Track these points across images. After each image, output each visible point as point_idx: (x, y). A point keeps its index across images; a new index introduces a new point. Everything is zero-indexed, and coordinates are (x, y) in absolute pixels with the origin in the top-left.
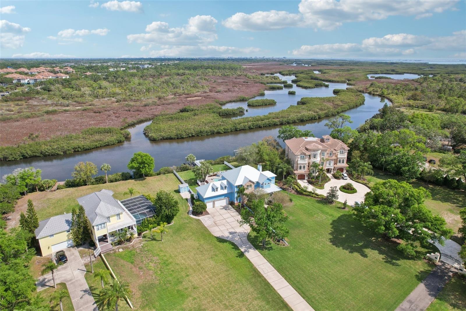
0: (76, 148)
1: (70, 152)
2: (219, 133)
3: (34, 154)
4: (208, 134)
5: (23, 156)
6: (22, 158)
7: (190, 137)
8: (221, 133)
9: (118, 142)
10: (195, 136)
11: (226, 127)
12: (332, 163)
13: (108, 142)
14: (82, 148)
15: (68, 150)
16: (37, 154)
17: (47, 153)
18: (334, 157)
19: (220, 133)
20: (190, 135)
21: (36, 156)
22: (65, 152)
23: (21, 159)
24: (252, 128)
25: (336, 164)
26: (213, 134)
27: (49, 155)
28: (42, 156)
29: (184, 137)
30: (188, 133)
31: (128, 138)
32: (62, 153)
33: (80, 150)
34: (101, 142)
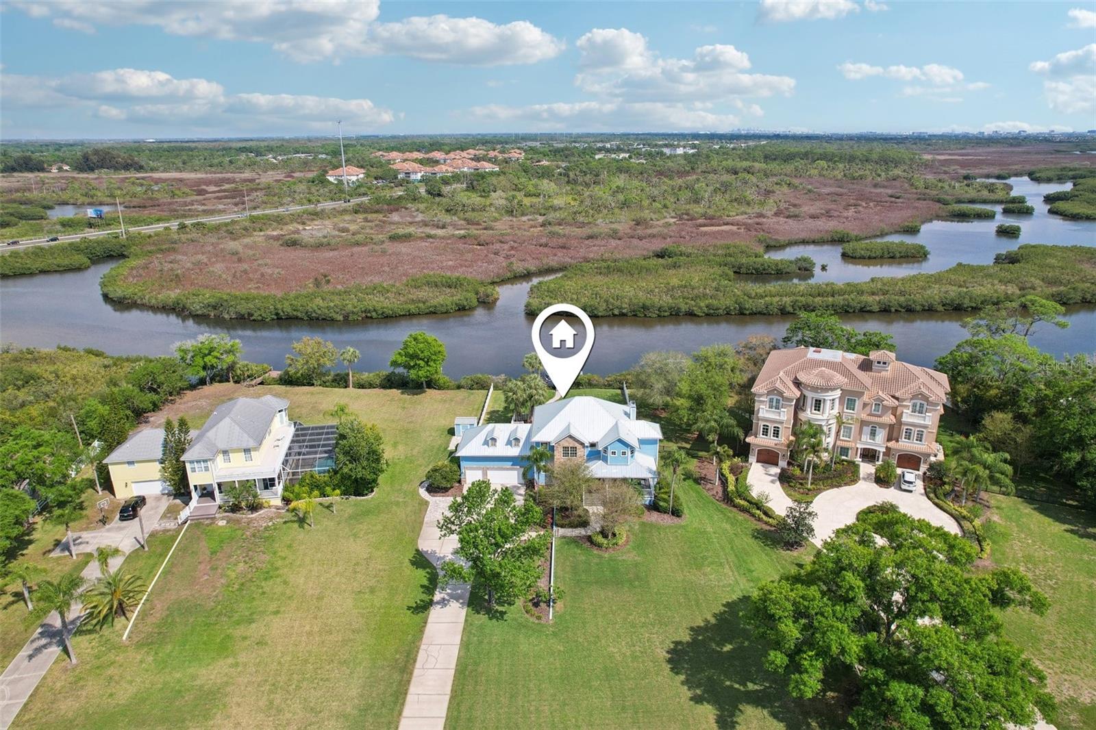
0: (369, 312)
1: (355, 317)
2: (691, 315)
3: (295, 313)
4: (662, 314)
5: (277, 314)
6: (275, 317)
7: (614, 315)
8: (698, 316)
9: (459, 310)
10: (630, 314)
11: (715, 302)
12: (881, 435)
13: (436, 307)
14: (380, 312)
15: (353, 313)
16: (299, 314)
17: (314, 315)
18: (889, 419)
19: (695, 315)
20: (616, 312)
21: (297, 318)
22: (346, 317)
23: (273, 319)
24: (789, 313)
25: (897, 441)
26: (677, 315)
27: (317, 319)
28: (306, 318)
29: (600, 314)
30: (611, 307)
31: (487, 303)
32: (341, 318)
33: (374, 314)
34: (421, 305)
